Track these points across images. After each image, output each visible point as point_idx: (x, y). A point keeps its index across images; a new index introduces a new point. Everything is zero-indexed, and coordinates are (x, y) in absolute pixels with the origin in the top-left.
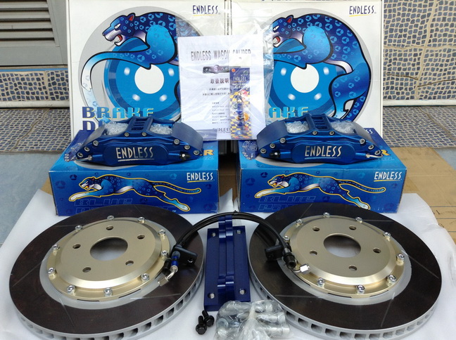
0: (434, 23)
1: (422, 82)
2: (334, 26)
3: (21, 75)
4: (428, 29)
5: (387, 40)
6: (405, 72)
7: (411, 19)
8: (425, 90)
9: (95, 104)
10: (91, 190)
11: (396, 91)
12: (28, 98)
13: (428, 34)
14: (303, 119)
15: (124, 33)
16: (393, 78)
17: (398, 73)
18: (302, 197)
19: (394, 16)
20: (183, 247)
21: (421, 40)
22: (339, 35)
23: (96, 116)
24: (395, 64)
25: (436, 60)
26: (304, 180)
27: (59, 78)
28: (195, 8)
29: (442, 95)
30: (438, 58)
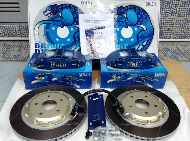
0: (180, 8)
1: (174, 32)
2: (139, 10)
3: (6, 26)
4: (178, 10)
5: (161, 14)
6: (167, 28)
7: (171, 6)
8: (175, 35)
9: (40, 42)
10: (40, 79)
11: (163, 35)
12: (9, 36)
13: (178, 12)
14: (126, 50)
15: (52, 12)
16: (162, 30)
17: (164, 28)
18: (125, 83)
19: (164, 4)
20: (79, 104)
21: (175, 14)
22: (141, 14)
23: (40, 47)
24: (163, 24)
25: (180, 23)
26: (127, 76)
27: (22, 28)
28: (82, 2)
29: (182, 37)
30: (181, 22)
